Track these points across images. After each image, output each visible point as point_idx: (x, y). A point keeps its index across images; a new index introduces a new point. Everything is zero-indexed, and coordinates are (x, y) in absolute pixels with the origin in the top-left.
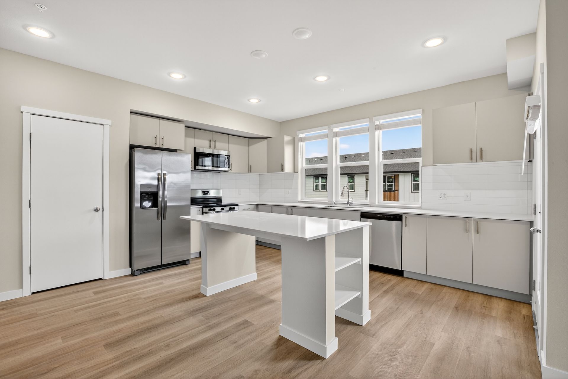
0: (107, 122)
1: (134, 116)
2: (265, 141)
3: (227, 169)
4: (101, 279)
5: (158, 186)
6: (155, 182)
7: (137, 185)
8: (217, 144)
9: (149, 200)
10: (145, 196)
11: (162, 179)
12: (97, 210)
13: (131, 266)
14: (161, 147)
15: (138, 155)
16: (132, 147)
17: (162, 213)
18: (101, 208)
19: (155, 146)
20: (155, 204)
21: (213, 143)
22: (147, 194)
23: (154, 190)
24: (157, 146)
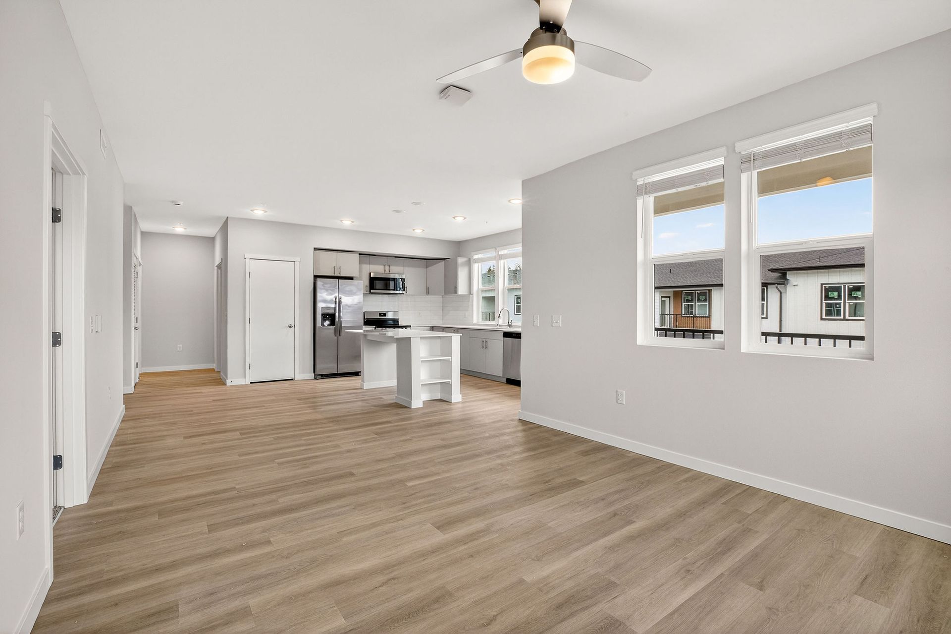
0: (297, 259)
1: (316, 252)
2: (443, 263)
3: (401, 292)
4: (292, 379)
5: (335, 308)
6: (333, 306)
7: (320, 307)
8: (392, 267)
9: (328, 319)
10: (325, 316)
11: (338, 302)
12: (290, 327)
13: (314, 372)
14: (339, 275)
15: (320, 282)
16: (316, 277)
17: (338, 332)
18: (293, 325)
19: (333, 275)
20: (333, 323)
21: (388, 267)
22: (327, 314)
23: (332, 312)
24: (336, 275)
